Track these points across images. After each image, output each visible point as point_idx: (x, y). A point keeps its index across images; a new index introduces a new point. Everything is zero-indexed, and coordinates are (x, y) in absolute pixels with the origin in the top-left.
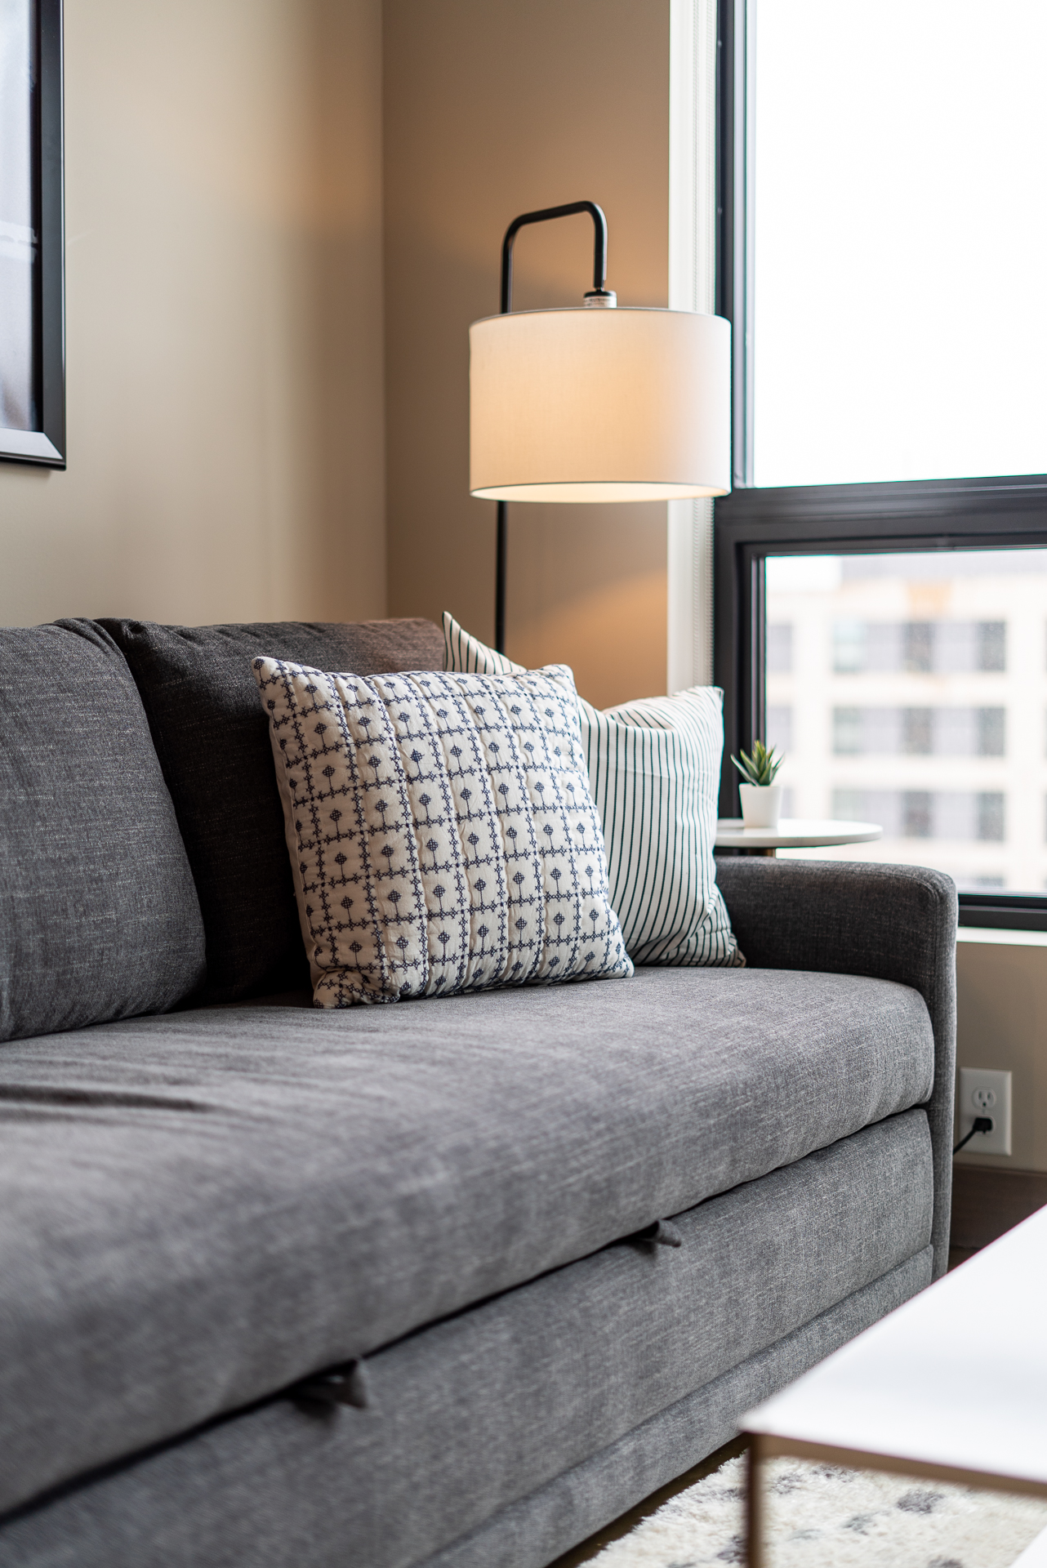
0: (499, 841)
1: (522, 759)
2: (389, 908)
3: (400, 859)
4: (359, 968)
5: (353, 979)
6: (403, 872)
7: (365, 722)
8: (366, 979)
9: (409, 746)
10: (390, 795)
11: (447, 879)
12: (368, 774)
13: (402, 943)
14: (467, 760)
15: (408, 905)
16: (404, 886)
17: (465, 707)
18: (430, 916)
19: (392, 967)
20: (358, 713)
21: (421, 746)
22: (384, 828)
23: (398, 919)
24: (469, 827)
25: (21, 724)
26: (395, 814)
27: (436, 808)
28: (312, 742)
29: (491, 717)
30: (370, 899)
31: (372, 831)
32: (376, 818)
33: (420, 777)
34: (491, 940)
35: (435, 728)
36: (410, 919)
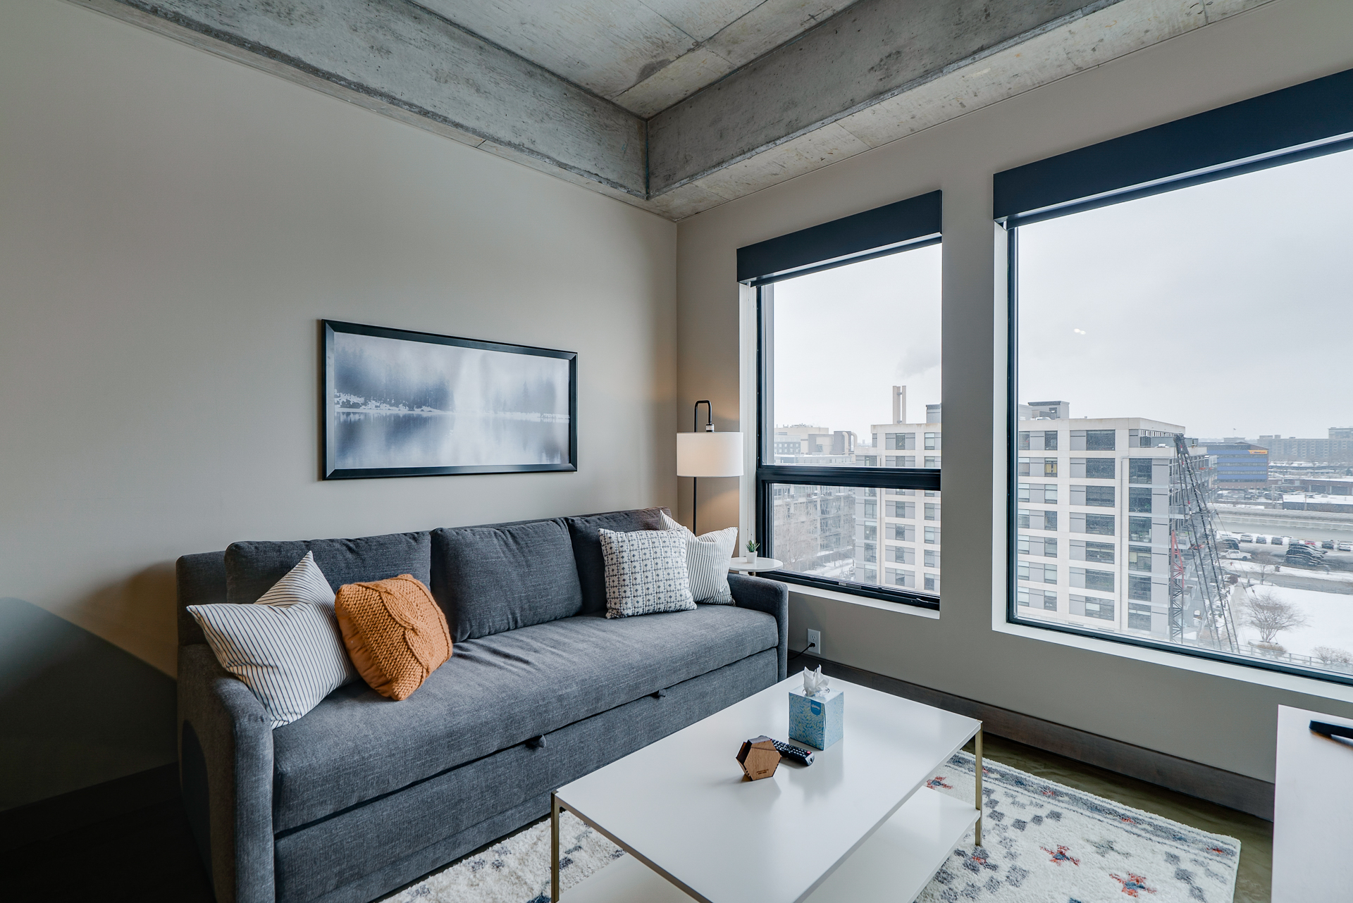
0: (654, 577)
1: (664, 555)
2: (623, 595)
3: (627, 582)
4: (615, 609)
5: (615, 611)
6: (627, 585)
7: (622, 546)
8: (618, 612)
9: (633, 553)
10: (626, 566)
11: (639, 587)
12: (621, 560)
13: (626, 603)
14: (648, 556)
15: (628, 594)
16: (627, 589)
17: (650, 542)
18: (634, 597)
19: (624, 609)
20: (621, 544)
21: (635, 553)
22: (624, 574)
23: (626, 597)
24: (646, 574)
25: (530, 551)
26: (626, 571)
27: (637, 569)
28: (609, 552)
29: (656, 544)
30: (619, 592)
31: (621, 575)
32: (622, 572)
33: (634, 561)
34: (651, 603)
35: (640, 548)
36: (629, 597)
